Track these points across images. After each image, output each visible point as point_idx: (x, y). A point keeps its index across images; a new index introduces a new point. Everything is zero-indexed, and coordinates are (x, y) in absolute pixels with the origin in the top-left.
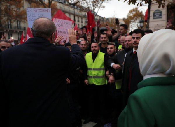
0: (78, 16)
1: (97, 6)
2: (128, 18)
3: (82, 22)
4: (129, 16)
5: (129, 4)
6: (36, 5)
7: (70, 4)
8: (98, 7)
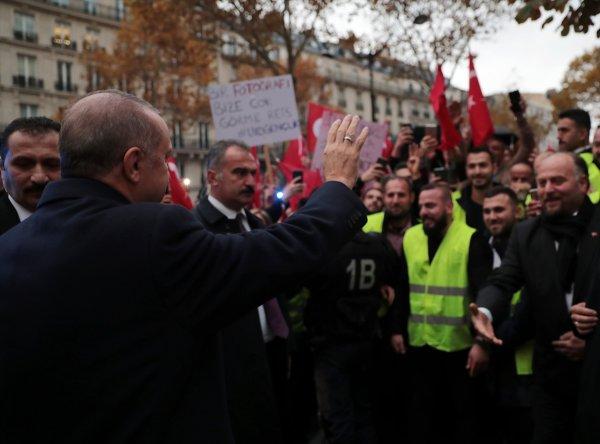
0: (388, 95)
1: (450, 54)
2: (565, 90)
3: (401, 114)
4: (570, 80)
5: (565, 33)
6: (252, 70)
7: (360, 57)
8: (453, 59)
